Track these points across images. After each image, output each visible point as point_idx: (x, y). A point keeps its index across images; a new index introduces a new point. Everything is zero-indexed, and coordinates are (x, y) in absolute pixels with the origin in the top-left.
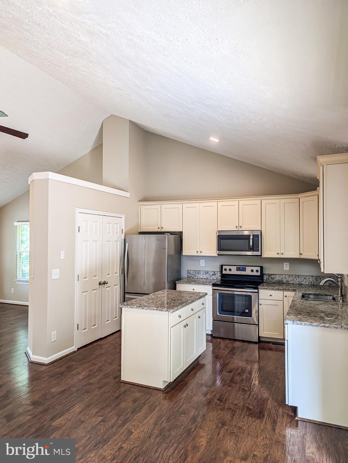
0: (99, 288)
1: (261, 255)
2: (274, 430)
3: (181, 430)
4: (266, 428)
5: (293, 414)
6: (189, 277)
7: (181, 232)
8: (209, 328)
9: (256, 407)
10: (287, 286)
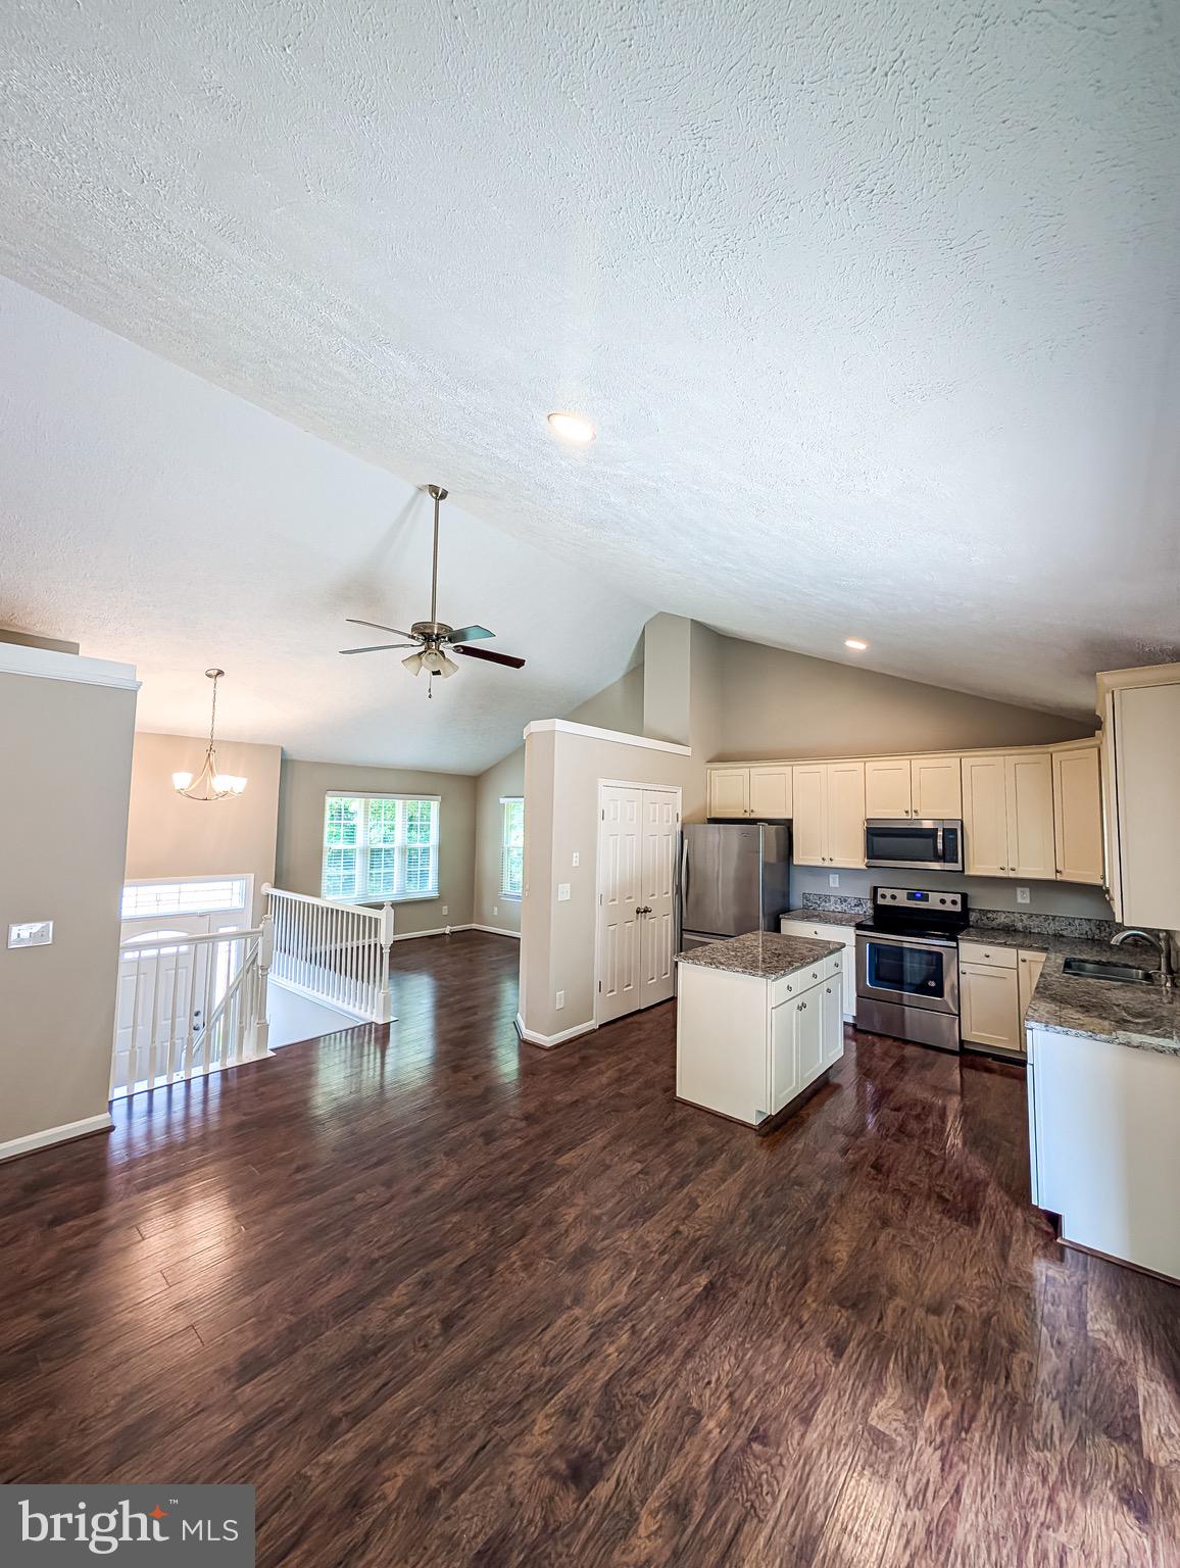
0: (637, 918)
1: (963, 871)
2: (1004, 1257)
3: (795, 1218)
4: (984, 1249)
5: (1051, 1230)
6: (805, 907)
7: (790, 821)
8: (850, 1011)
9: (960, 1197)
10: (1026, 937)
